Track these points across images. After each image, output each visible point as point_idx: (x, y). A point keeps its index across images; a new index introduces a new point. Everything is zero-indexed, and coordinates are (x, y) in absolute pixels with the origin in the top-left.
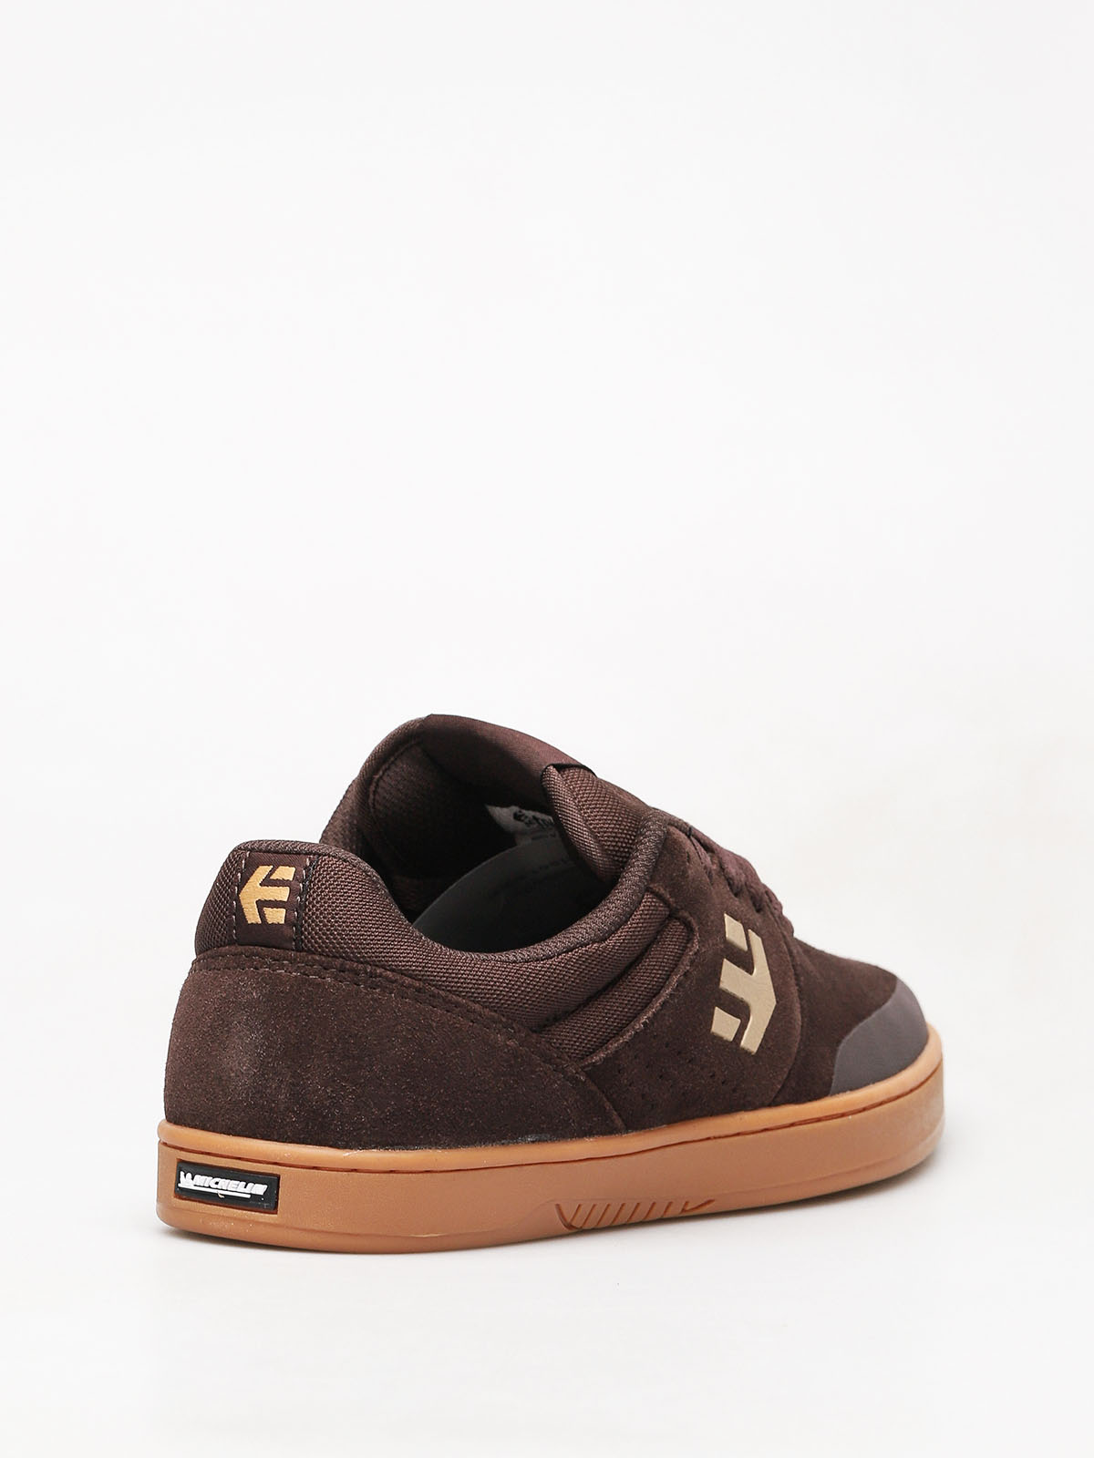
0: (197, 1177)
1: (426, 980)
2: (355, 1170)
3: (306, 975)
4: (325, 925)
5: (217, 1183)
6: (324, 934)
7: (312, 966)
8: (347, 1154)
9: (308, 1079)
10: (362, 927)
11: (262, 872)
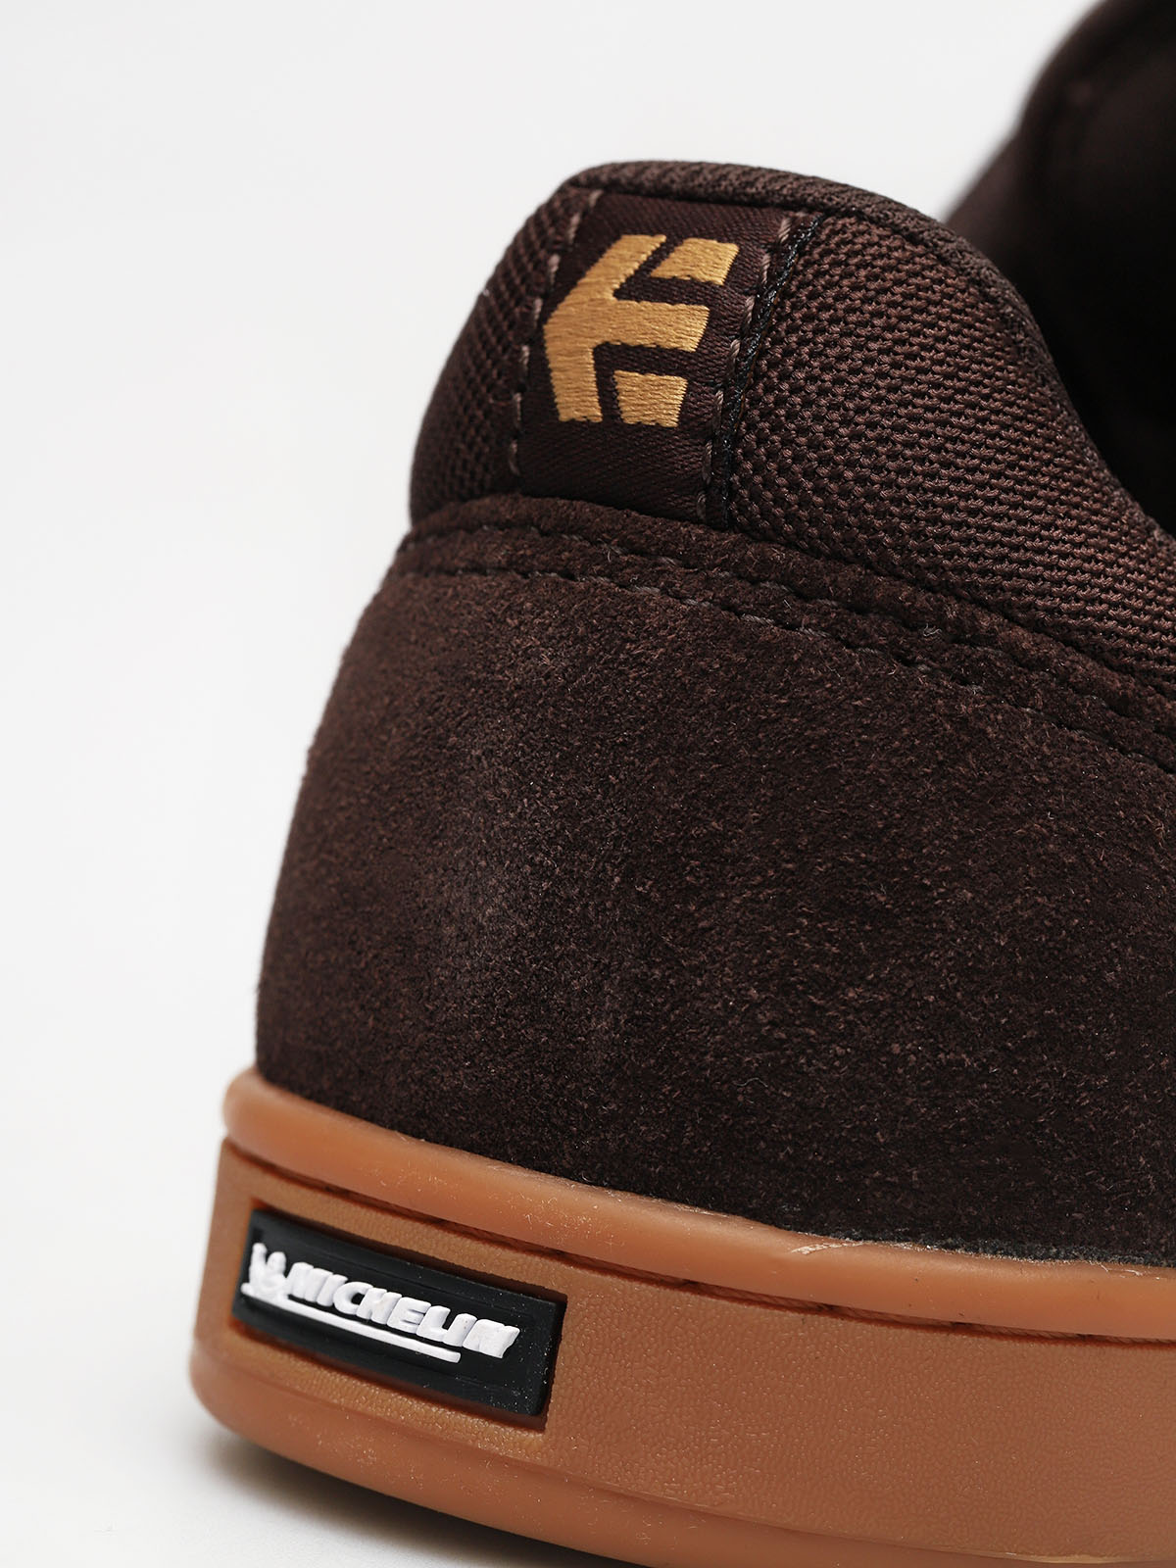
0: (301, 1268)
1: (1149, 672)
2: (831, 1310)
3: (731, 608)
4: (815, 445)
5: (357, 1299)
6: (809, 474)
7: (755, 582)
8: (806, 1249)
9: (697, 971)
10: (946, 465)
11: (630, 253)
